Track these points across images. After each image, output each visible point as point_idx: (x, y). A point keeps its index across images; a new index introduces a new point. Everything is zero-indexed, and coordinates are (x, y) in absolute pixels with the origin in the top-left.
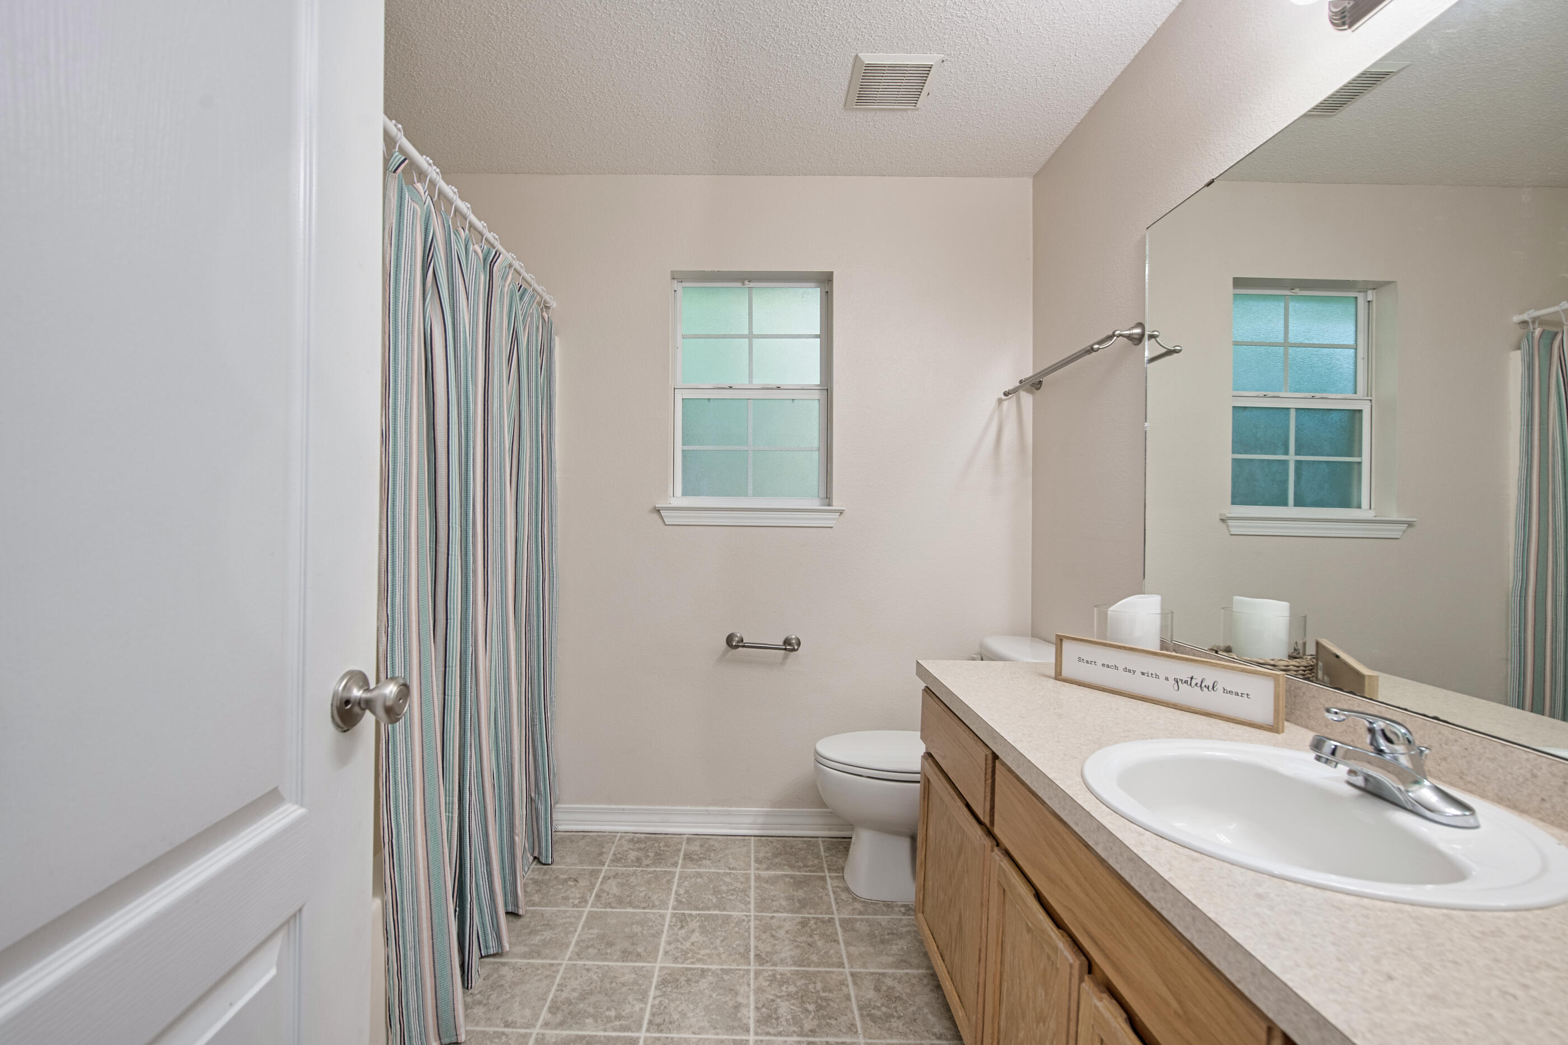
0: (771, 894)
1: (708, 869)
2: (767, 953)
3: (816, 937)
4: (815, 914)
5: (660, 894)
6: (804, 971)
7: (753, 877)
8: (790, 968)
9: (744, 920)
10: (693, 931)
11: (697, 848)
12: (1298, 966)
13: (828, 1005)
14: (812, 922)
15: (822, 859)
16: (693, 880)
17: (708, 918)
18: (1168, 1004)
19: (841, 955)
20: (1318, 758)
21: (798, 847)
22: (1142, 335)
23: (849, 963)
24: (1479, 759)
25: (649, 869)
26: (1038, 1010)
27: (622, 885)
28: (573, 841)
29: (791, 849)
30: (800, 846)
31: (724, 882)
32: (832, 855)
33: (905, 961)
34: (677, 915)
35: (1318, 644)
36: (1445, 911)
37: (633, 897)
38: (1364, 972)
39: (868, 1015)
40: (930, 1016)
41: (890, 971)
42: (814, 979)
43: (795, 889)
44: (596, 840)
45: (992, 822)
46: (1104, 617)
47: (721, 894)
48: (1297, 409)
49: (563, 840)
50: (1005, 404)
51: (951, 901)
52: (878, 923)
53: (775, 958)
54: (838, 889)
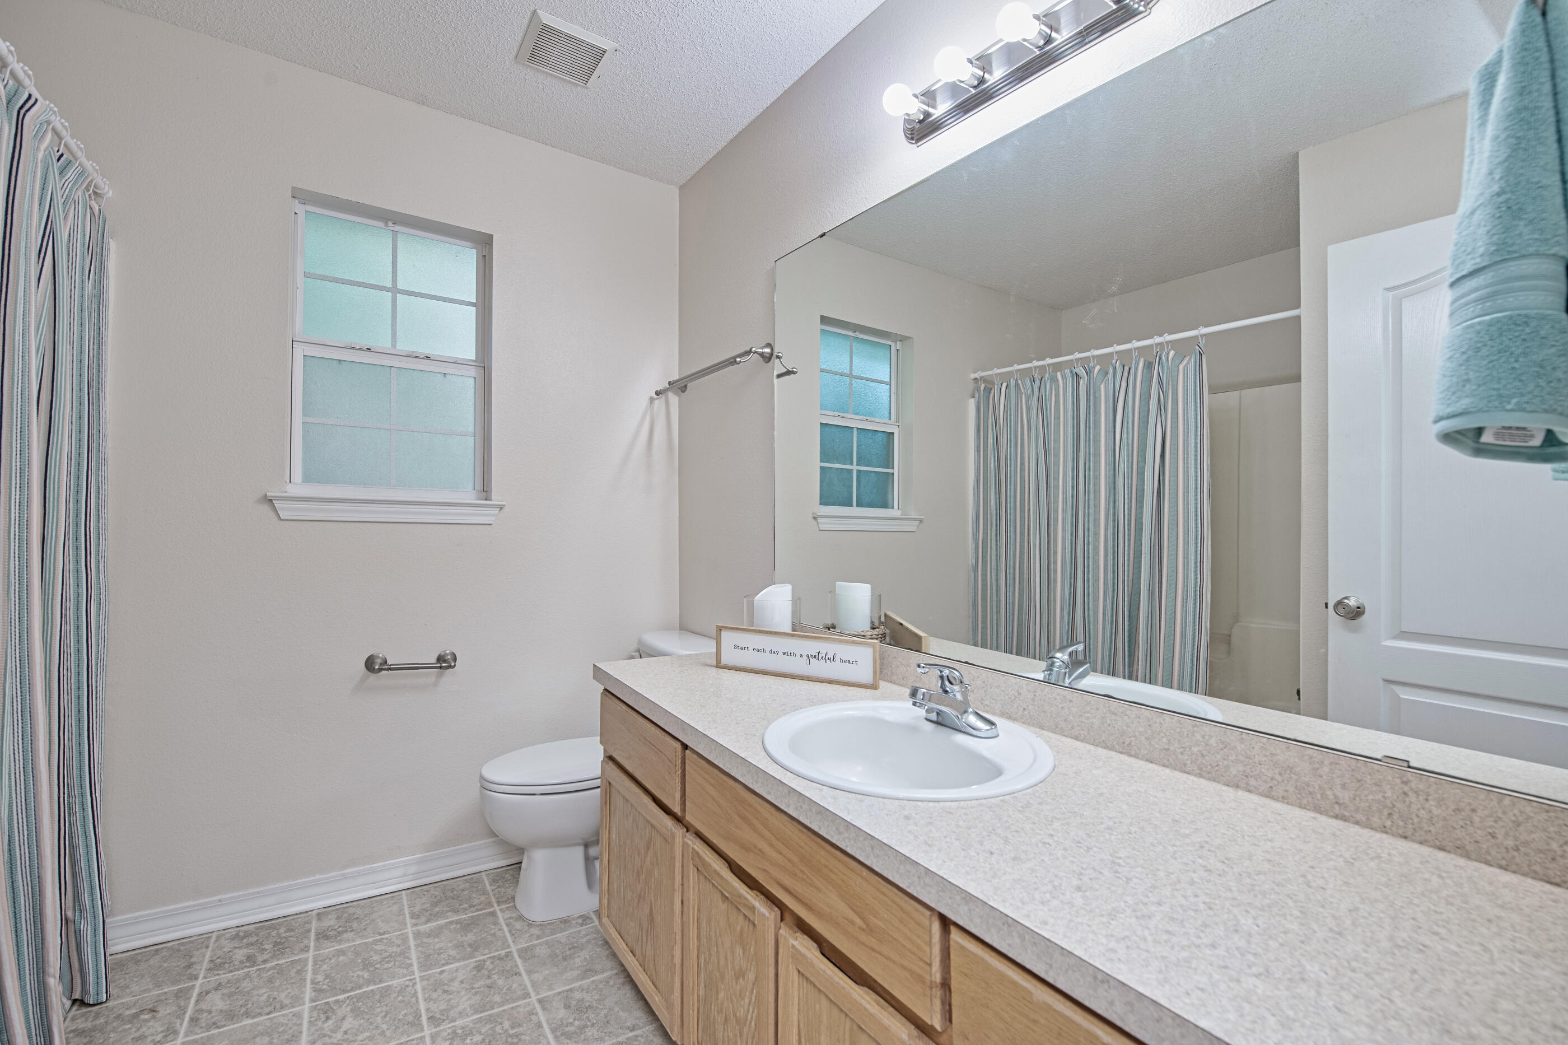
0: (436, 947)
1: (351, 942)
2: (442, 1012)
3: (495, 977)
4: (490, 953)
5: (289, 991)
6: (486, 1016)
7: (411, 936)
8: (471, 1018)
9: (407, 986)
10: (343, 1019)
11: (332, 923)
12: (944, 862)
13: (520, 1040)
14: (488, 963)
15: (488, 894)
16: (333, 961)
17: (359, 997)
18: (853, 923)
19: (525, 986)
20: (914, 704)
21: (460, 888)
22: (771, 354)
23: (534, 991)
24: (991, 688)
25: (268, 965)
26: (737, 968)
27: (230, 995)
28: (139, 961)
29: (452, 892)
30: (462, 887)
31: (376, 952)
32: (499, 887)
33: (590, 970)
34: (319, 1007)
35: (886, 615)
36: (1001, 798)
37: (250, 1005)
38: (978, 854)
39: (562, 1035)
40: (621, 1013)
41: (577, 984)
42: (500, 1020)
43: (463, 934)
44: (179, 951)
45: (684, 810)
46: (751, 605)
47: (373, 966)
48: (858, 428)
49: (121, 965)
50: (656, 402)
51: (640, 896)
52: (557, 941)
53: (452, 1014)
54: (511, 920)
